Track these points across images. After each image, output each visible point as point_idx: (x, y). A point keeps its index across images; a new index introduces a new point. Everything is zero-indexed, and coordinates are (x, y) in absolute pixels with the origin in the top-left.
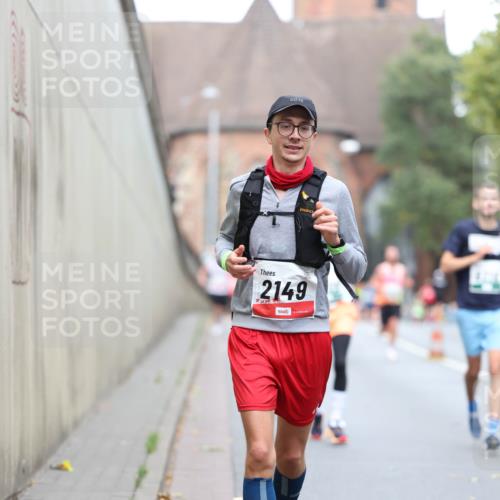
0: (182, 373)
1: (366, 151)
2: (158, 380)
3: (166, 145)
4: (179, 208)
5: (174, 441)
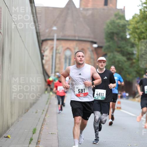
0: (44, 111)
1: (99, 47)
2: (36, 112)
4: (44, 61)
5: (41, 131)
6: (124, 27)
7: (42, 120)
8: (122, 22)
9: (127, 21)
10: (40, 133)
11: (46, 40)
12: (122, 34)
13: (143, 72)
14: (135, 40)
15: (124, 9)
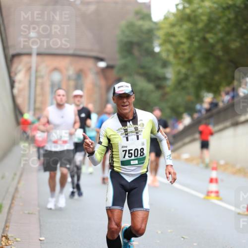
0: (15, 174)
1: (109, 67)
2: (3, 178)
4: (15, 91)
5: (10, 208)
6: (149, 34)
7: (12, 190)
8: (146, 25)
9: (156, 23)
10: (9, 212)
11: (18, 55)
12: (146, 45)
13: (181, 110)
14: (168, 56)
15: (150, 2)
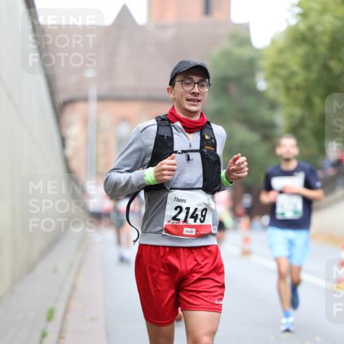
3: (60, 108)
4: (69, 152)
9: (257, 50)
10: (64, 319)
11: (70, 102)
